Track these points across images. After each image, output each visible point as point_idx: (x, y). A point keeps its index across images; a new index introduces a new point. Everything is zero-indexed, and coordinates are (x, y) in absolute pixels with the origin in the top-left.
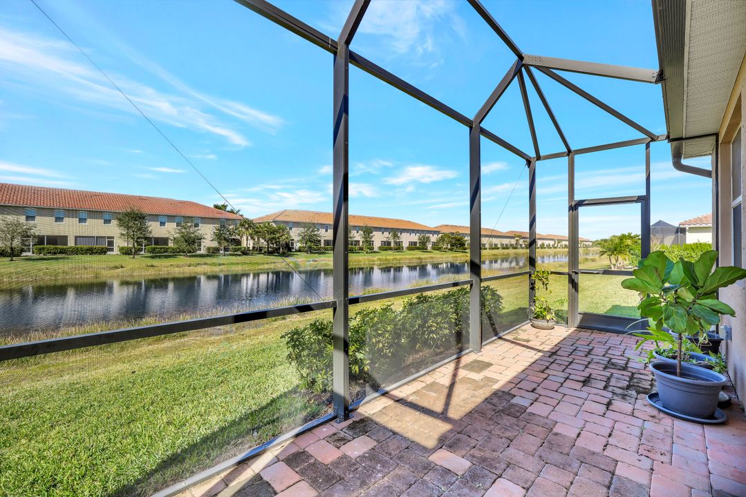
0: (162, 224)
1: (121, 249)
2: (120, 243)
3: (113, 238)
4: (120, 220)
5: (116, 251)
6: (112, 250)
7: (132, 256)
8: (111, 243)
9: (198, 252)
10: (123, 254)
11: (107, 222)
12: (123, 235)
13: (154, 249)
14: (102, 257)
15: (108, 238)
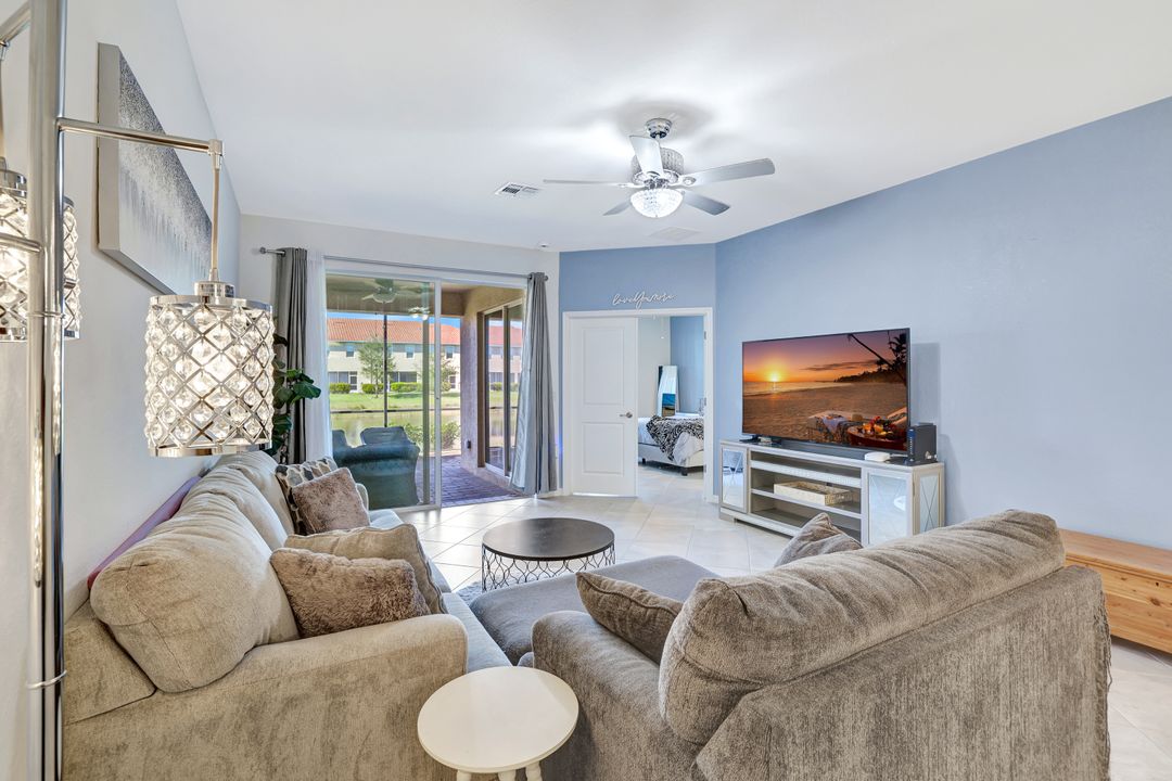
0: (410, 355)
1: (364, 387)
2: (363, 380)
3: (356, 373)
4: (362, 352)
5: (359, 389)
6: (355, 388)
7: (375, 396)
8: (354, 380)
9: (452, 390)
10: (367, 392)
11: (350, 354)
12: (365, 369)
13: (400, 386)
14: (345, 396)
15: (352, 373)
